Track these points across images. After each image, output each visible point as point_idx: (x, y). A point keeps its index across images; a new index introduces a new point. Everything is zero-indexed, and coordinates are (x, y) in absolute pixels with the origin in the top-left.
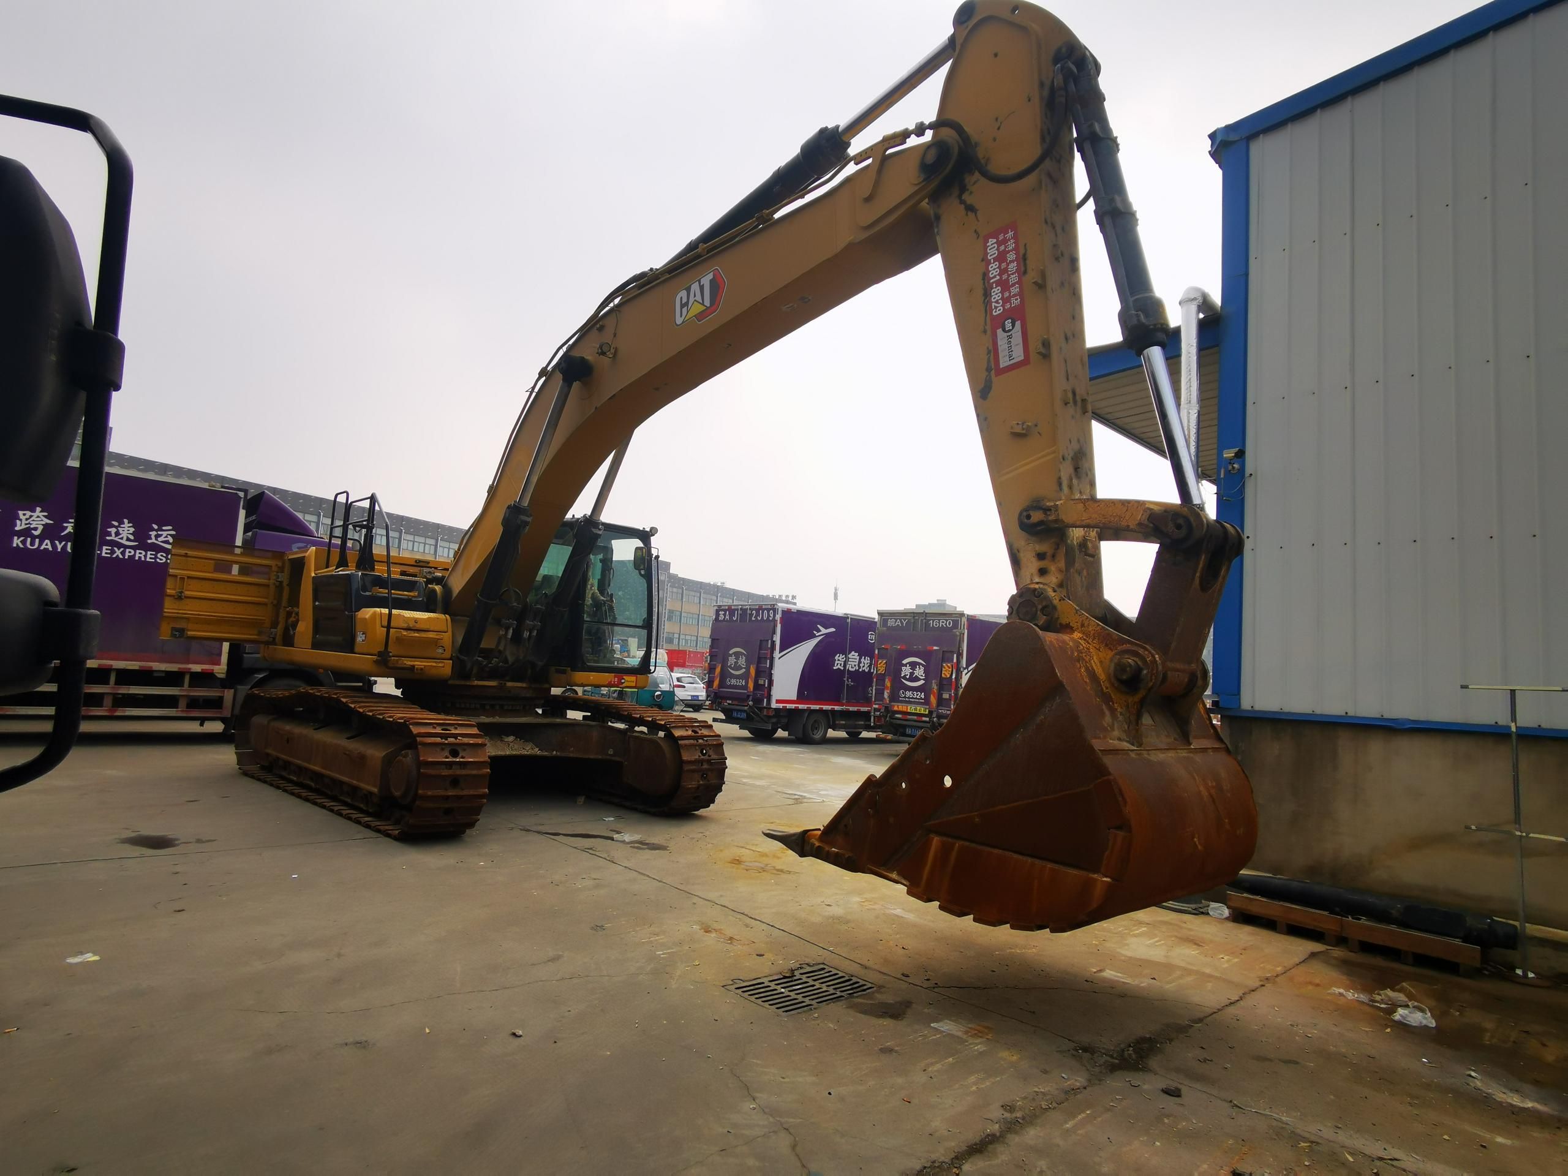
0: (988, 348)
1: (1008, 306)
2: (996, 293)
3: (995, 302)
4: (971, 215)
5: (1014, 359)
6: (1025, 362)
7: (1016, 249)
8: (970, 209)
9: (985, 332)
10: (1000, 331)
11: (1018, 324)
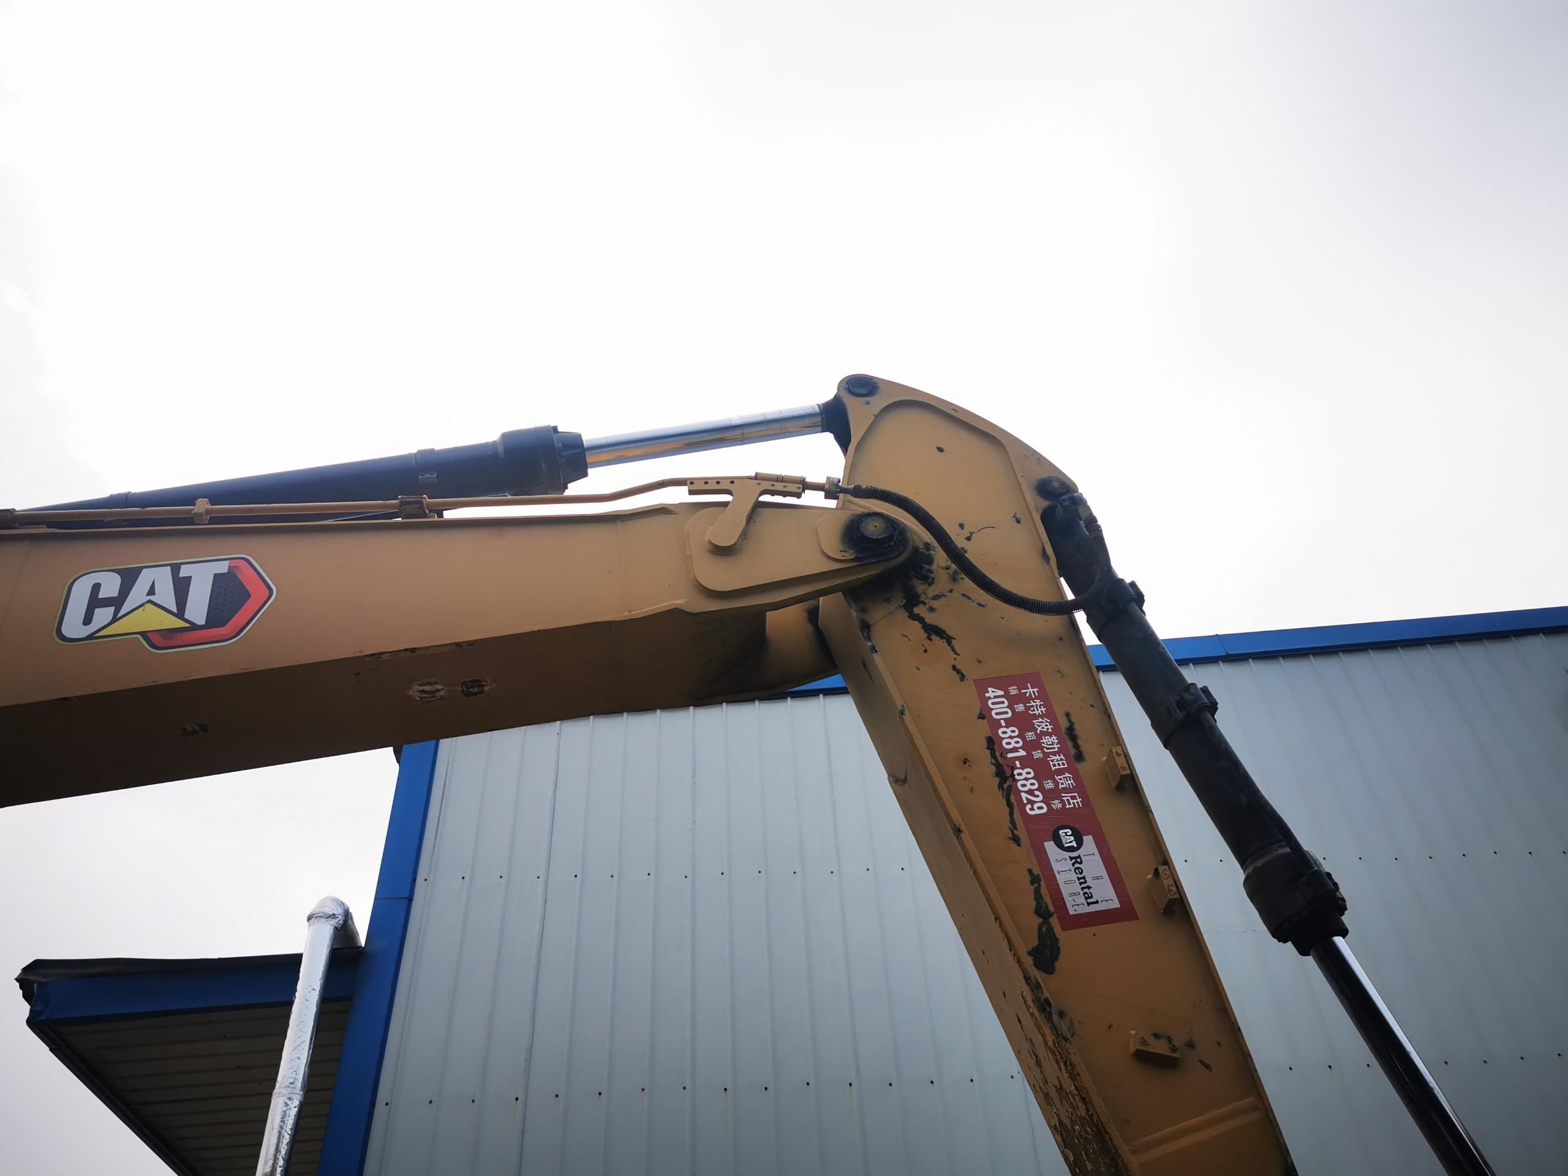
0: (1030, 871)
1: (1056, 804)
2: (1025, 780)
3: (1028, 792)
4: (938, 642)
5: (1097, 902)
6: (1124, 914)
7: (1050, 714)
8: (933, 631)
9: (1016, 840)
10: (1050, 846)
11: (1088, 840)
